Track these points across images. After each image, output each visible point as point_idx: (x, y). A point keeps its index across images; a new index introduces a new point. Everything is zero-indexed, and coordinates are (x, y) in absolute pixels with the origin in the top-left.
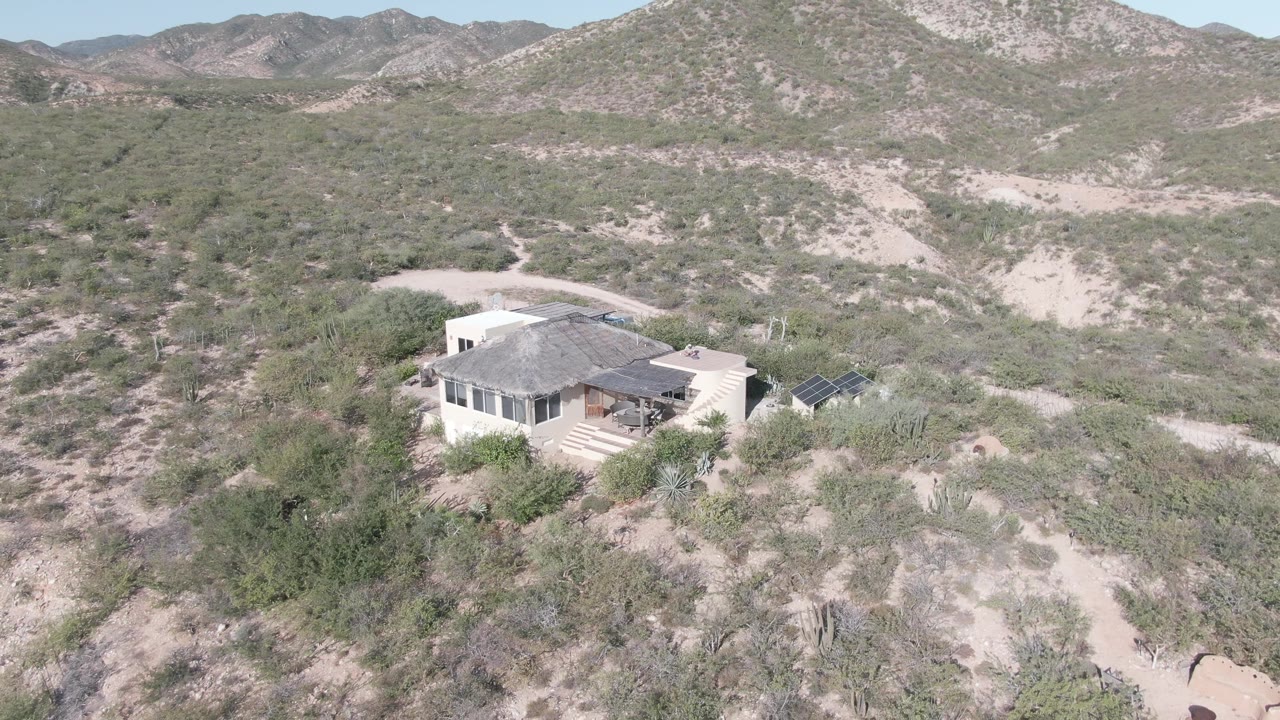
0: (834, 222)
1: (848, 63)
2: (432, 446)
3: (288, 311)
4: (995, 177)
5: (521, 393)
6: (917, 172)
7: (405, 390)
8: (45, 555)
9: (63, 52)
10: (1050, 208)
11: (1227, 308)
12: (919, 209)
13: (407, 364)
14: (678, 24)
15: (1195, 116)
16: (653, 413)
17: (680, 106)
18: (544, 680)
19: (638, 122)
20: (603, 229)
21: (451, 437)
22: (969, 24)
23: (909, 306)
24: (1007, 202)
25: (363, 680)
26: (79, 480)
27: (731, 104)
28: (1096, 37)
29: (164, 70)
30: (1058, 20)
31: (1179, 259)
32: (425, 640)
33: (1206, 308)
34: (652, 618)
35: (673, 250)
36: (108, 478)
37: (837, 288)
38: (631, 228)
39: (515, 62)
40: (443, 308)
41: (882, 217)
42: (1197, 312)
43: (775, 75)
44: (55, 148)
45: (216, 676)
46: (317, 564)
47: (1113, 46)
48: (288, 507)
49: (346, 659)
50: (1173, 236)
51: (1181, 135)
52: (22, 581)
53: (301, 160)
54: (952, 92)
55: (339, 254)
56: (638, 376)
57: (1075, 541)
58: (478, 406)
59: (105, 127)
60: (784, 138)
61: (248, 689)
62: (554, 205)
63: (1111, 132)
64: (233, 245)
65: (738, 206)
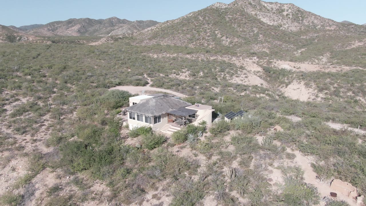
0: (237, 74)
1: (242, 31)
2: (126, 131)
3: (85, 96)
4: (283, 62)
5: (150, 115)
6: (261, 60)
7: (118, 116)
8: (19, 160)
9: (21, 29)
10: (298, 70)
11: (347, 97)
12: (261, 71)
13: (118, 110)
14: (194, 21)
15: (339, 46)
16: (186, 121)
17: (194, 43)
18: (157, 189)
19: (183, 47)
20: (173, 76)
21: (131, 128)
22: (275, 21)
23: (258, 96)
24: (286, 68)
25: (107, 190)
26: (28, 140)
27: (209, 43)
28: (311, 24)
29: (49, 34)
30: (301, 20)
31: (334, 84)
32: (124, 180)
33: (341, 97)
34: (186, 173)
35: (193, 81)
36: (36, 140)
37: (238, 91)
38: (180, 76)
39: (148, 31)
40: (128, 95)
41: (251, 73)
42: (339, 98)
43: (221, 35)
44: (19, 54)
45: (67, 190)
46: (94, 160)
47: (316, 27)
48: (86, 146)
49: (103, 185)
50: (332, 77)
51: (335, 51)
52: (12, 167)
53: (88, 58)
54: (271, 39)
55: (99, 81)
56: (182, 111)
57: (301, 152)
58: (138, 119)
59: (33, 48)
60: (223, 51)
61: (76, 193)
62: (159, 70)
63: (316, 50)
64: (70, 79)
65: (210, 69)
